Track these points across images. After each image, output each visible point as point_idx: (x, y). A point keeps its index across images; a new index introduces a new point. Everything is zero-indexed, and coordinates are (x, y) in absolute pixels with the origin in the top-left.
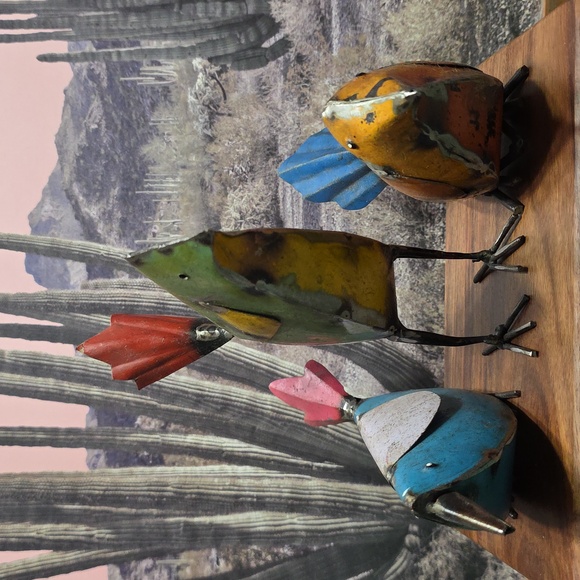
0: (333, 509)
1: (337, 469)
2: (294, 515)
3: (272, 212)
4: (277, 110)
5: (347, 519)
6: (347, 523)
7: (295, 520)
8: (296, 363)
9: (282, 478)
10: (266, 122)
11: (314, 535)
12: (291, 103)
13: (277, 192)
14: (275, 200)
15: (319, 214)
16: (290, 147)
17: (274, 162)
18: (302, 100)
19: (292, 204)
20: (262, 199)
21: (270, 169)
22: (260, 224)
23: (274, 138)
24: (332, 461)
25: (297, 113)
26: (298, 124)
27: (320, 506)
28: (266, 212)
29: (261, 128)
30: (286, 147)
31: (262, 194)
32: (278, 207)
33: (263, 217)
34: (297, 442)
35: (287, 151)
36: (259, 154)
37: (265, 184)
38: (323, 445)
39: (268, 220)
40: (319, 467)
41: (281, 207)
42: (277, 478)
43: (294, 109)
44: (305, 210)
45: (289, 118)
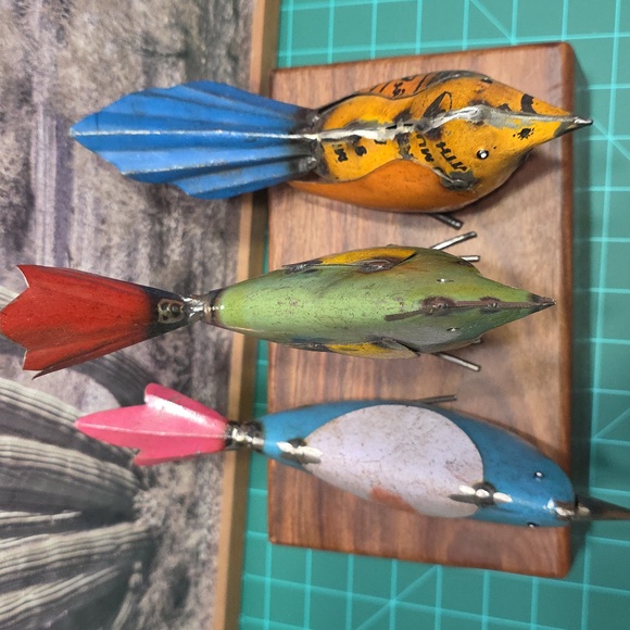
0: (68, 569)
1: (75, 518)
2: (29, 590)
3: (23, 182)
4: (35, 40)
5: (81, 576)
6: (80, 581)
7: (31, 597)
8: (40, 389)
9: (18, 546)
10: (20, 54)
11: (49, 607)
12: (50, 35)
13: (28, 154)
14: (26, 165)
15: (71, 190)
16: (46, 94)
17: (27, 112)
18: (61, 35)
19: (45, 173)
20: (12, 162)
21: (23, 120)
22: (8, 196)
23: (29, 78)
24: (70, 509)
25: (55, 50)
26: (56, 66)
27: (55, 570)
28: (16, 181)
29: (15, 60)
30: (41, 93)
31: (12, 155)
32: (29, 175)
33: (12, 188)
34: (36, 493)
35: (42, 99)
36: (11, 97)
37: (17, 140)
38: (62, 491)
39: (18, 192)
40: (57, 521)
41: (33, 176)
42: (13, 547)
43: (51, 44)
44: (58, 183)
45: (46, 53)
